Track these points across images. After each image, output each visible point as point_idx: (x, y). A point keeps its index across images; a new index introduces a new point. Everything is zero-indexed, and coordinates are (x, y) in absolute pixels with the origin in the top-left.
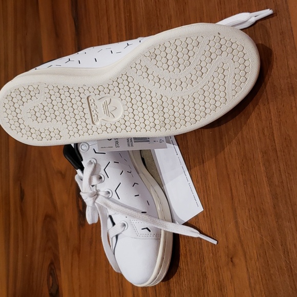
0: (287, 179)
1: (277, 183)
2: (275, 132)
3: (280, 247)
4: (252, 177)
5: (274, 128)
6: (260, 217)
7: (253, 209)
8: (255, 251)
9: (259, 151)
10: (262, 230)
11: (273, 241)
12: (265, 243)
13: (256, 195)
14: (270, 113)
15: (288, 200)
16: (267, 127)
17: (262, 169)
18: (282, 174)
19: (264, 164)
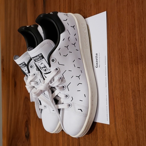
0: (144, 108)
1: (138, 109)
2: (140, 81)
3: (136, 142)
4: (126, 102)
5: (140, 79)
6: (128, 124)
7: (124, 120)
8: (123, 142)
9: (130, 89)
10: (128, 131)
11: (133, 139)
12: (129, 139)
13: (126, 113)
14: (138, 70)
15: (143, 120)
16: (136, 77)
17: (131, 99)
18: (141, 105)
19: (132, 97)
